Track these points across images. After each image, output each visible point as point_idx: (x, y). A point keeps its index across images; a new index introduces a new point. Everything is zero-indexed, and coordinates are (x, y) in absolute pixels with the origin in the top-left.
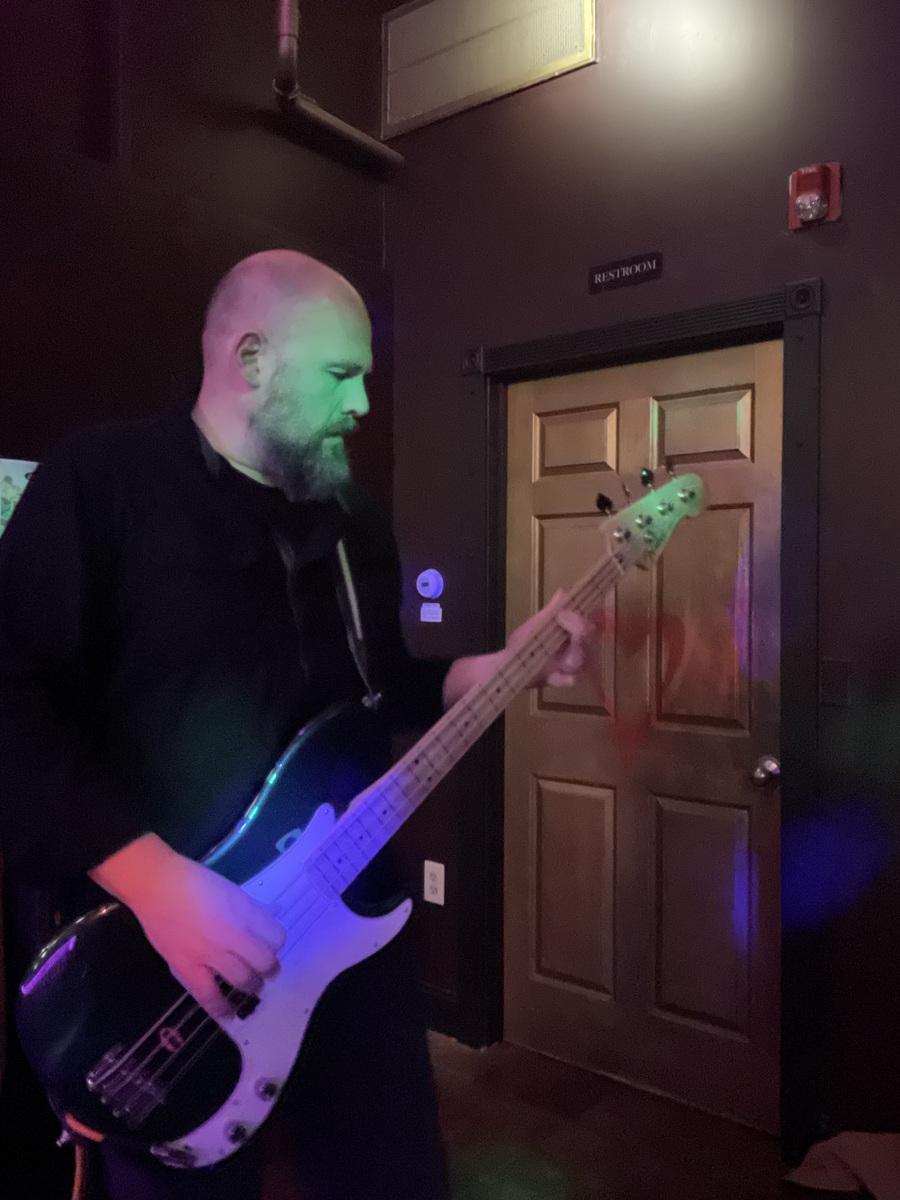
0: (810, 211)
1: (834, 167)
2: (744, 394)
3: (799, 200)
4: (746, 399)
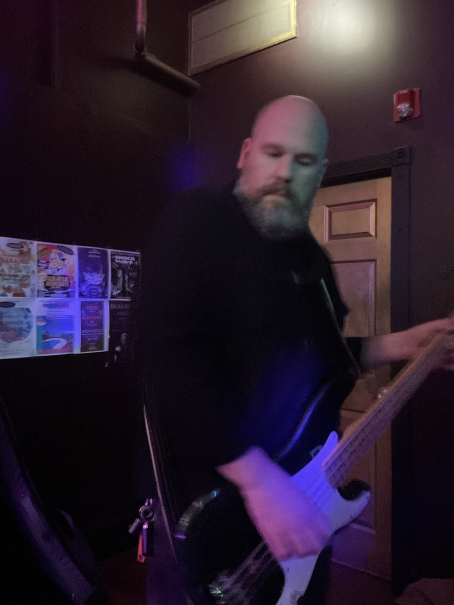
1: (417, 90)
3: (399, 107)
4: (373, 207)
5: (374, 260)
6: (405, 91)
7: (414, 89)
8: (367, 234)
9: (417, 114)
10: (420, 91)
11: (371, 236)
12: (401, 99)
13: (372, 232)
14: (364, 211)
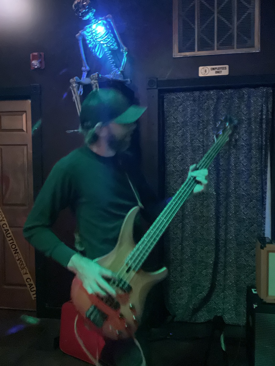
0: (36, 65)
1: (42, 54)
2: (24, 114)
3: (33, 62)
4: (24, 115)
5: (26, 145)
6: (36, 54)
7: (41, 53)
8: (22, 130)
9: (43, 67)
10: (44, 55)
11: (24, 131)
12: (34, 58)
13: (25, 129)
14: (20, 117)
